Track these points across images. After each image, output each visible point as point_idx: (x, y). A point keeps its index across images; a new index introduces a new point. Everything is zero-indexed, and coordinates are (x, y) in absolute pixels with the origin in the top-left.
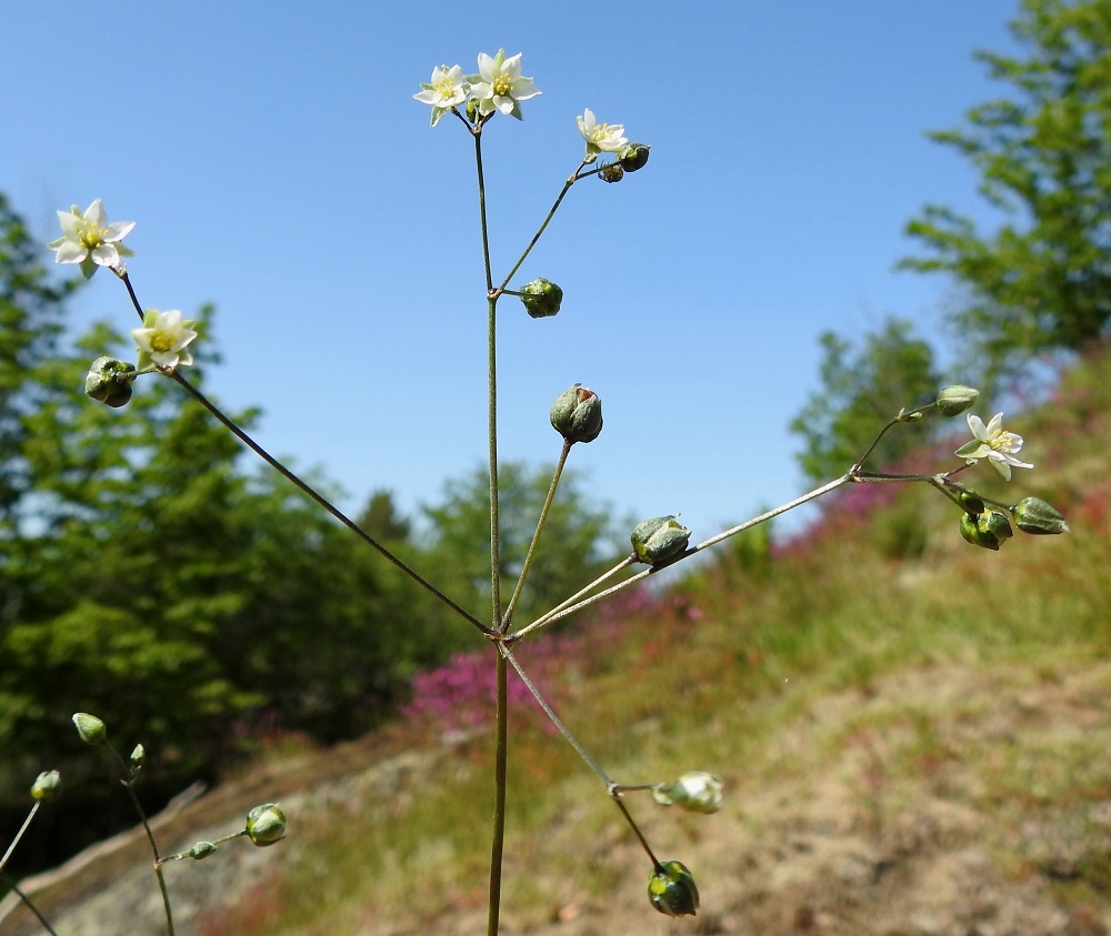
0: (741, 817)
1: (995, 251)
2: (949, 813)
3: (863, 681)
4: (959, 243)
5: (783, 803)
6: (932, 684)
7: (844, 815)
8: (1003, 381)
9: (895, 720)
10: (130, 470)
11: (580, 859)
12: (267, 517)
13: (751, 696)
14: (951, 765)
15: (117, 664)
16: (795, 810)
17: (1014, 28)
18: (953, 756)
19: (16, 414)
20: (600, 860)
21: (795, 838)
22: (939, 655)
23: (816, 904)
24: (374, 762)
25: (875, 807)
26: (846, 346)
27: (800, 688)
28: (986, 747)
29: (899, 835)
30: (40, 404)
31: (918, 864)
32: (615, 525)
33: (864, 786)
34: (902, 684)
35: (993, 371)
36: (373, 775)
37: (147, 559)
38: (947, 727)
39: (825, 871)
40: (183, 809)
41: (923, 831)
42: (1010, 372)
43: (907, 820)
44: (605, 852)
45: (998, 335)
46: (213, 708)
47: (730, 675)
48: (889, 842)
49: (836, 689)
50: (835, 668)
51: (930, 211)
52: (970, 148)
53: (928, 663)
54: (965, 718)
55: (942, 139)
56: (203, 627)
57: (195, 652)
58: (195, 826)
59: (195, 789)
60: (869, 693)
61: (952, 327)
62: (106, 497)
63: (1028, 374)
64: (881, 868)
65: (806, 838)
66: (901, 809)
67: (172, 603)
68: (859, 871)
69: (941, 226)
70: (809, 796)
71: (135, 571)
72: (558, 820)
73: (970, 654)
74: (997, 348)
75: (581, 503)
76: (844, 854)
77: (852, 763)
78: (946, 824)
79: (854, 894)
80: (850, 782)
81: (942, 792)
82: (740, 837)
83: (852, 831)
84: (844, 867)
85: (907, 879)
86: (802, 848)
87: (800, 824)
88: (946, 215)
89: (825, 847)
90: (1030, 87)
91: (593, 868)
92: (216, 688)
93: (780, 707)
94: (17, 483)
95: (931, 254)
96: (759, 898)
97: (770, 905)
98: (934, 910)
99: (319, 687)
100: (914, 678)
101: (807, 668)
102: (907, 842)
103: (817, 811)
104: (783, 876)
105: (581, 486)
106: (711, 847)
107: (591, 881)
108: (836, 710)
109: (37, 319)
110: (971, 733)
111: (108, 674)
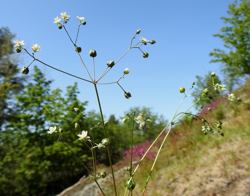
0: (197, 175)
1: (229, 56)
2: (242, 172)
3: (218, 145)
4: (222, 55)
5: (206, 172)
6: (233, 145)
7: (219, 174)
8: (234, 81)
9: (226, 153)
10: (64, 115)
11: (165, 186)
12: (91, 122)
13: (194, 150)
14: (240, 162)
15: (65, 153)
16: (208, 173)
17: (228, 12)
18: (240, 160)
19: (42, 107)
20: (169, 186)
21: (210, 179)
22: (233, 139)
23: (216, 192)
24: (119, 169)
25: (225, 171)
26: (202, 78)
27: (204, 148)
28: (246, 157)
29: (232, 177)
30: (46, 104)
31: (236, 183)
32: (159, 117)
33: (222, 167)
34: (226, 146)
35: (232, 80)
36: (119, 171)
37: (69, 132)
38: (238, 154)
39: (217, 185)
40: (82, 180)
41: (237, 176)
42: (236, 80)
43: (233, 173)
44: (170, 184)
45: (232, 73)
46: (84, 160)
47: (190, 147)
48: (230, 178)
49: (212, 148)
50: (211, 143)
51: (215, 50)
52: (222, 37)
53: (231, 141)
54: (241, 152)
55: (215, 36)
56: (80, 144)
57: (80, 149)
58: (85, 184)
59: (84, 176)
60: (219, 148)
61: (223, 72)
62: (60, 121)
63: (239, 80)
64: (229, 184)
65: (212, 179)
66: (231, 172)
67: (74, 140)
68: (224, 185)
69: (218, 53)
70: (211, 170)
71: (67, 134)
72: (159, 178)
73: (240, 139)
74: (232, 75)
75: (152, 114)
76: (221, 181)
77: (219, 163)
78: (241, 174)
79: (224, 190)
80: (219, 167)
81: (239, 167)
82: (198, 180)
83: (221, 177)
84: (221, 184)
85: (235, 186)
86: (211, 181)
87: (210, 176)
88: (219, 50)
89: (216, 180)
90: (233, 23)
91: (168, 188)
92: (84, 156)
93: (201, 152)
94: (43, 119)
95: (217, 58)
96: (204, 192)
97: (207, 193)
98: (241, 192)
99: (104, 154)
100: (228, 144)
101: (205, 144)
102: (234, 178)
103: (213, 173)
104: (208, 187)
105: (151, 110)
106: (192, 182)
107: (168, 190)
108: (213, 152)
109: (45, 88)
110: (243, 155)
111: (64, 155)
